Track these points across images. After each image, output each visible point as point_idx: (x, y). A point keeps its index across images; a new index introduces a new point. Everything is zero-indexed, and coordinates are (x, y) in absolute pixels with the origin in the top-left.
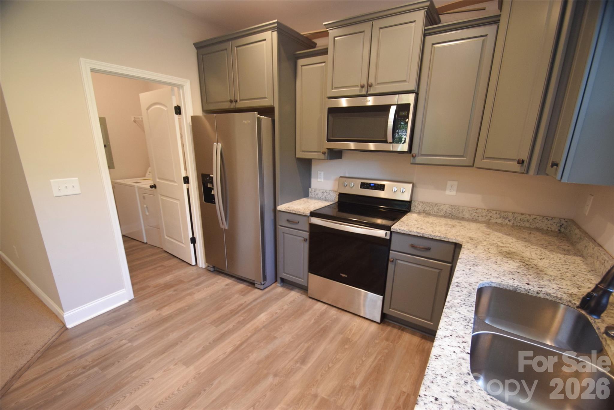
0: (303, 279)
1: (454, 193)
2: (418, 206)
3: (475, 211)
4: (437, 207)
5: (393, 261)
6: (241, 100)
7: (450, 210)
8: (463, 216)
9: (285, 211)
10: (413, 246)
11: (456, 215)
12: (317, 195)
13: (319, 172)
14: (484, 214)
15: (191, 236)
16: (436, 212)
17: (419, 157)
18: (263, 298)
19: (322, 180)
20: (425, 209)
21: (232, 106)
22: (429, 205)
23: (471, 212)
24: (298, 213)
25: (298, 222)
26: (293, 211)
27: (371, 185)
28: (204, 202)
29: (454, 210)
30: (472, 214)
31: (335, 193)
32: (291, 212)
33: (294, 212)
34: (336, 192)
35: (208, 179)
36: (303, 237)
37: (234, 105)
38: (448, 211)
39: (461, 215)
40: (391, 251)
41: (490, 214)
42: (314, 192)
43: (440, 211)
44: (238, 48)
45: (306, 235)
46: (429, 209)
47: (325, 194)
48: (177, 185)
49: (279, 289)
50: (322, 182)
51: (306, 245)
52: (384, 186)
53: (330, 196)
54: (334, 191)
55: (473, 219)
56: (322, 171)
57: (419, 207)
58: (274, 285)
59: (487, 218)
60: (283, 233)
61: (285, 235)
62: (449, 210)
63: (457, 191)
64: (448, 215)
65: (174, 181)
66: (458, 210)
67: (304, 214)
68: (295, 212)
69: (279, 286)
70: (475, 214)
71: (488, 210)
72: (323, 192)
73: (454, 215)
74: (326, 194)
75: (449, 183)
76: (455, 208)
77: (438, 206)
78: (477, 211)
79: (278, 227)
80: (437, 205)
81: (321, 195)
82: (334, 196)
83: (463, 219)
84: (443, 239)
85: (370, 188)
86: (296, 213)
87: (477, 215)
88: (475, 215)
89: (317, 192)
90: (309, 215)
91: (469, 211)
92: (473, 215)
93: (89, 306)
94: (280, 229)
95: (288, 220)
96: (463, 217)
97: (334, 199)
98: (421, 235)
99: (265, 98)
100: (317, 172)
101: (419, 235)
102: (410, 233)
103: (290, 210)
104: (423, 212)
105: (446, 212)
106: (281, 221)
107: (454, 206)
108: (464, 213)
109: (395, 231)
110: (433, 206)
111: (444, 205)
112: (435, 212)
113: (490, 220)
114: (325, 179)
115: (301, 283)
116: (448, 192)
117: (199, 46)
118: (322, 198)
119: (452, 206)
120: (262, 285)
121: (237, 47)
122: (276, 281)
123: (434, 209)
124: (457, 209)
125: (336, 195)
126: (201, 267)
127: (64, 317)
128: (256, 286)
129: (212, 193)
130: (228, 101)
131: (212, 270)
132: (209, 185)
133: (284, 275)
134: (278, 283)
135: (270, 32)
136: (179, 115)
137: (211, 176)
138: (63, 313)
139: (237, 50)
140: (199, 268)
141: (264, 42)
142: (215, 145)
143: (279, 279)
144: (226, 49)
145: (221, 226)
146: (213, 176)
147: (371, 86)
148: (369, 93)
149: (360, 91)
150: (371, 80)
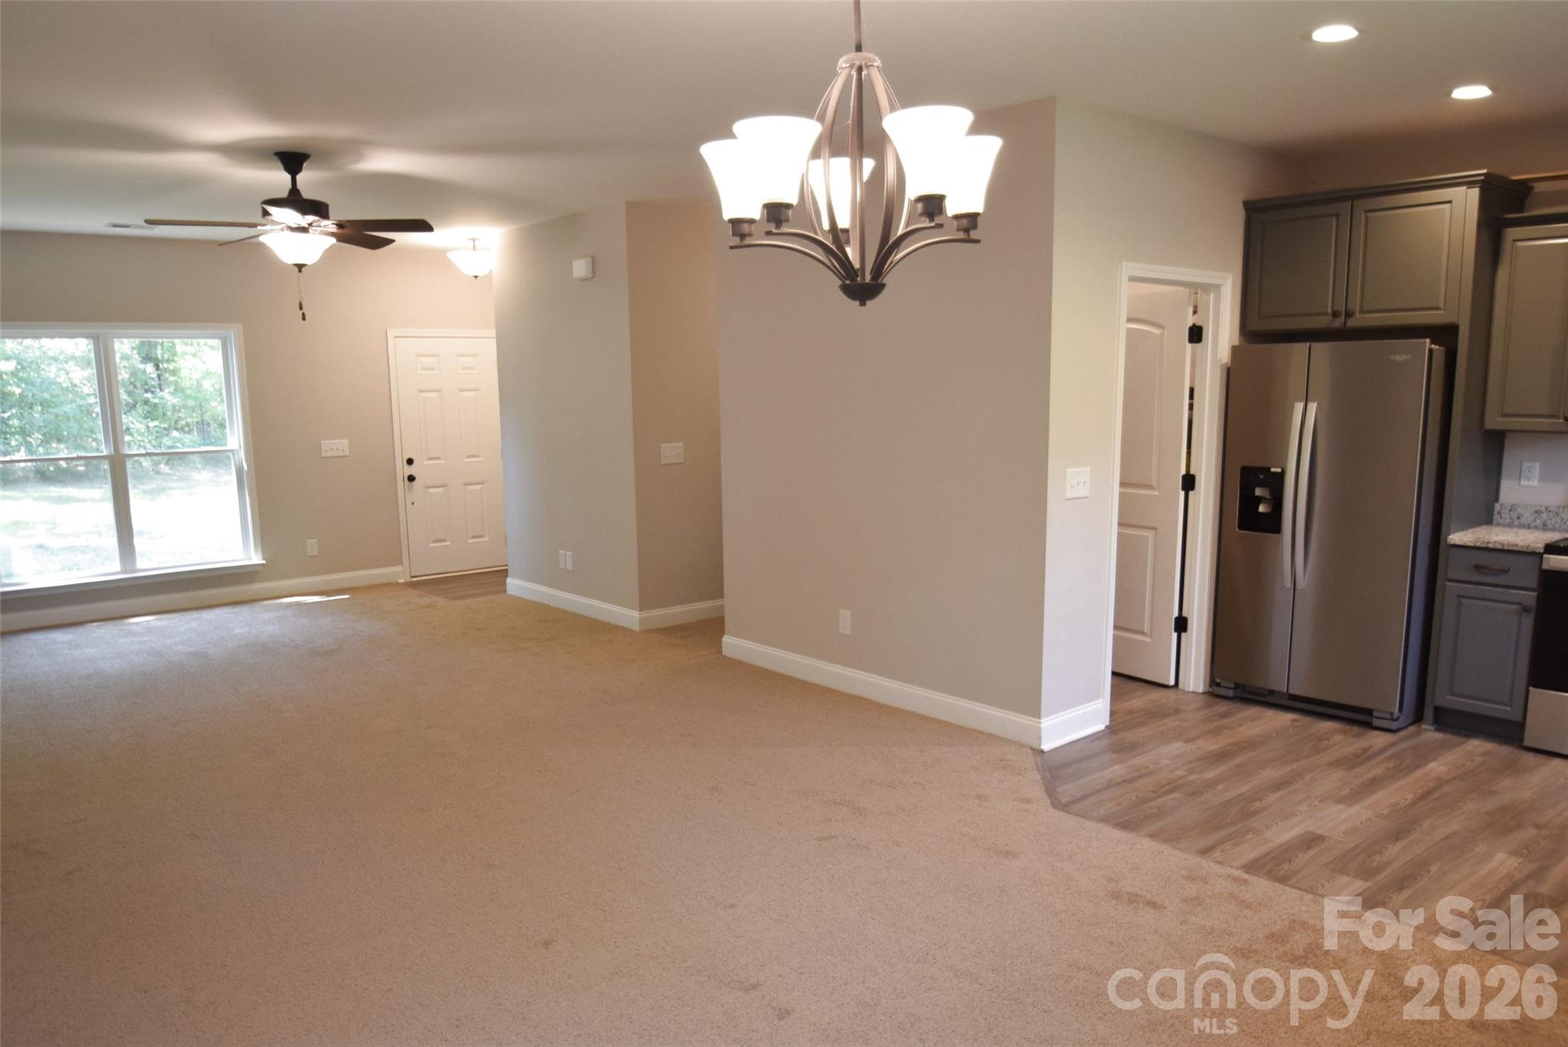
0: (1510, 707)
6: (1362, 312)
9: (1472, 545)
12: (1518, 518)
13: (1524, 466)
15: (1176, 614)
18: (1394, 750)
19: (1535, 483)
21: (1338, 323)
24: (1512, 548)
25: (1509, 570)
26: (1497, 544)
28: (1237, 530)
32: (1491, 546)
33: (1500, 547)
35: (1261, 477)
36: (1521, 604)
37: (1343, 320)
42: (1509, 513)
44: (1371, 215)
45: (1530, 597)
47: (1545, 516)
48: (1156, 493)
49: (1429, 734)
50: (1534, 487)
51: (1528, 622)
53: (1558, 521)
56: (1536, 461)
58: (1412, 729)
60: (1459, 596)
61: (1464, 601)
65: (1150, 487)
67: (1528, 551)
68: (1503, 546)
69: (1430, 730)
72: (1536, 512)
74: (1548, 515)
79: (1444, 586)
81: (1531, 519)
86: (1506, 548)
89: (1520, 511)
90: (1542, 550)
93: (1062, 718)
94: (1449, 591)
95: (1477, 567)
99: (1438, 308)
100: (1521, 464)
103: (1488, 542)
106: (1452, 568)
114: (1543, 480)
115: (1499, 715)
117: (1254, 210)
118: (1532, 525)
120: (1393, 720)
121: (1366, 211)
122: (1418, 718)
126: (1191, 690)
127: (1040, 728)
128: (1377, 723)
129: (1262, 509)
130: (1327, 313)
131: (1231, 693)
132: (1258, 492)
133: (1447, 700)
134: (1428, 724)
135: (1464, 188)
136: (1194, 345)
137: (1273, 470)
138: (1038, 720)
139: (1367, 217)
140: (1188, 692)
141: (1447, 206)
142: (1299, 407)
143: (1429, 713)
144: (1337, 215)
145: (1288, 583)
146: (1279, 470)
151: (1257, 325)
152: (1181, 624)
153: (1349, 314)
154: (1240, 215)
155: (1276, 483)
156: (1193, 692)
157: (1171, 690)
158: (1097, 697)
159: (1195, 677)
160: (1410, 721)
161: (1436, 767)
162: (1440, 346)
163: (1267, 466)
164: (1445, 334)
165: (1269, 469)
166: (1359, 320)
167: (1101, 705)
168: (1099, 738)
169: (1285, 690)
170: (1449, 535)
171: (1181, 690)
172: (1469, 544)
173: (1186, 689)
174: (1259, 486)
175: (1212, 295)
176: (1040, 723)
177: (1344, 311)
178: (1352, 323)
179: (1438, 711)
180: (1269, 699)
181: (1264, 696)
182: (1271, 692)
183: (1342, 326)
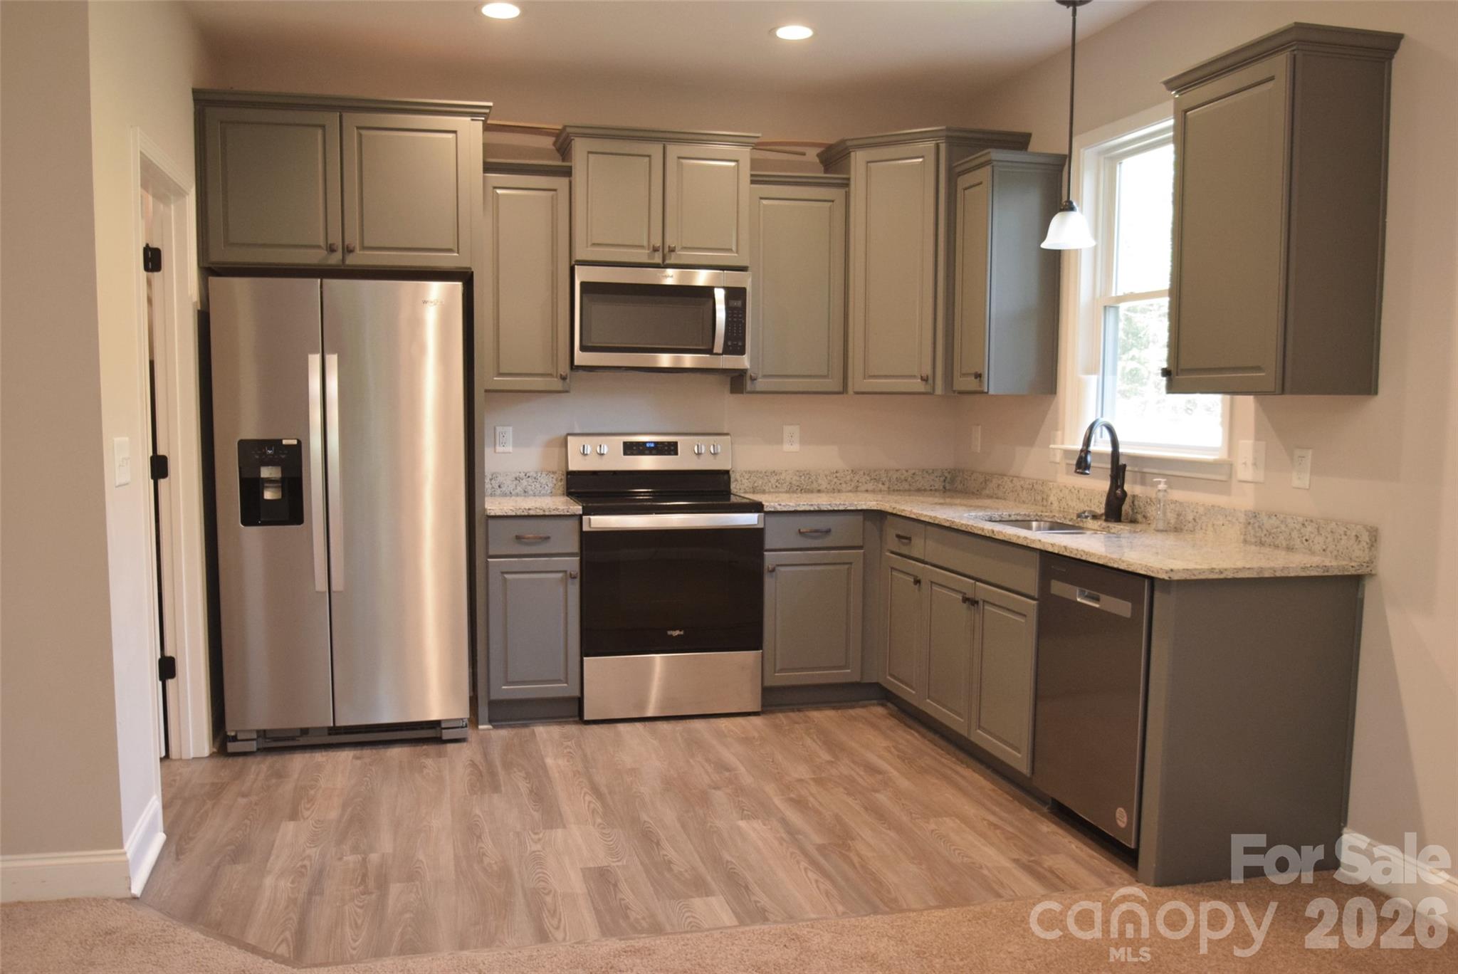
0: (565, 683)
1: (796, 447)
2: (741, 481)
3: (834, 476)
4: (776, 478)
5: (773, 570)
6: (364, 248)
7: (798, 479)
8: (819, 486)
9: (513, 513)
10: (802, 533)
11: (808, 487)
12: (499, 487)
13: (499, 429)
14: (848, 478)
15: (157, 655)
16: (774, 486)
17: (760, 380)
18: (496, 758)
19: (509, 448)
20: (756, 485)
21: (335, 259)
22: (761, 476)
23: (829, 478)
24: (553, 513)
25: (550, 537)
26: (538, 511)
27: (648, 445)
28: (242, 525)
29: (803, 477)
30: (831, 481)
31: (552, 476)
32: (532, 513)
33: (541, 513)
34: (554, 473)
35: (270, 452)
36: (565, 572)
37: (341, 257)
38: (794, 482)
39: (815, 486)
40: (765, 553)
41: (857, 478)
42: (491, 480)
43: (782, 484)
44: (365, 132)
45: (573, 564)
46: (763, 483)
47: (524, 483)
49: (487, 734)
50: (510, 453)
51: (574, 589)
52: (676, 444)
53: (538, 485)
54: (549, 472)
55: (834, 489)
56: (509, 425)
57: (745, 481)
59: (853, 484)
60: (504, 573)
61: (510, 576)
62: (796, 480)
63: (801, 443)
64: (795, 488)
66: (809, 478)
67: (568, 513)
68: (544, 511)
69: (489, 730)
70: (835, 480)
71: (852, 471)
72: (516, 479)
73: (805, 487)
74: (528, 481)
75: (788, 429)
76: (804, 474)
77: (776, 475)
78: (838, 475)
79: (485, 563)
80: (774, 472)
81: (512, 487)
82: (551, 485)
83: (819, 491)
84: (849, 508)
85: (647, 452)
86: (547, 513)
87: (838, 482)
88: (835, 483)
89: (500, 479)
90: (581, 513)
91: (826, 476)
92: (833, 483)
94: (491, 568)
95: (518, 538)
96: (819, 488)
97: (549, 491)
98: (817, 509)
100: (495, 429)
101: (812, 509)
102: (799, 509)
103: (529, 509)
104: (751, 490)
105: (790, 483)
106: (492, 542)
107: (801, 471)
108: (820, 481)
110: (767, 476)
111: (786, 471)
112: (772, 488)
113: (857, 487)
114: (515, 445)
115: (556, 695)
116: (787, 447)
117: (205, 101)
118: (513, 493)
119: (797, 471)
121: (359, 128)
123: (770, 482)
124: (808, 476)
125: (555, 482)
126: (192, 756)
127: (127, 861)
128: (446, 735)
129: (268, 495)
130: (319, 247)
131: (253, 746)
132: (266, 472)
133: (505, 691)
134: (483, 724)
135: (469, 119)
136: (150, 274)
137: (285, 442)
138: (122, 851)
139: (360, 136)
140: (189, 760)
141: (451, 136)
142: (314, 360)
143: (483, 711)
144: (323, 127)
145: (321, 585)
146: (295, 442)
147: (672, 250)
148: (668, 262)
149: (650, 256)
150: (670, 242)
151: (220, 254)
152: (167, 669)
153: (348, 250)
154: (188, 106)
155: (291, 458)
156: (195, 758)
159: (196, 736)
163: (280, 438)
165: (281, 440)
166: (359, 259)
167: (157, 803)
169: (332, 725)
171: (175, 760)
172: (510, 513)
173: (184, 757)
174: (267, 464)
175: (172, 207)
176: (125, 854)
177: (341, 247)
178: (351, 260)
179: (493, 704)
180: (303, 741)
181: (293, 739)
182: (305, 731)
183: (341, 263)
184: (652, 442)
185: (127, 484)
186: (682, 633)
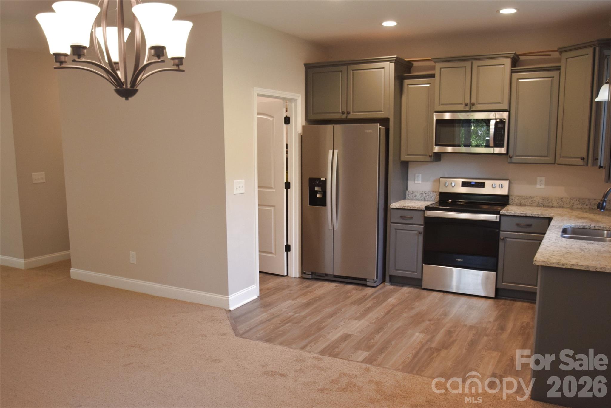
0: (416, 273)
1: (543, 187)
2: (515, 200)
3: (561, 200)
4: (531, 199)
5: (503, 240)
6: (353, 112)
7: (542, 200)
8: (552, 205)
9: (399, 208)
10: (518, 225)
11: (547, 205)
12: (415, 196)
13: (416, 175)
14: (568, 202)
15: (285, 244)
16: (530, 203)
17: (514, 158)
18: (376, 295)
19: (420, 182)
20: (521, 202)
21: (344, 117)
22: (524, 198)
23: (557, 201)
24: (414, 209)
25: (413, 217)
26: (408, 207)
27: (472, 183)
28: (309, 205)
29: (545, 200)
30: (559, 202)
31: (435, 193)
32: (406, 208)
33: (409, 208)
34: (436, 192)
35: (317, 182)
36: (418, 231)
37: (346, 115)
38: (540, 202)
39: (550, 204)
40: (501, 232)
41: (572, 202)
42: (412, 193)
43: (534, 202)
44: (354, 72)
45: (421, 228)
46: (525, 202)
47: (424, 195)
48: (274, 190)
49: (388, 287)
50: (420, 184)
51: (421, 238)
52: (484, 183)
53: (429, 197)
54: (434, 192)
55: (560, 206)
56: (420, 173)
57: (516, 200)
58: (382, 285)
59: (570, 205)
60: (396, 229)
61: (398, 231)
62: (541, 201)
63: (546, 185)
64: (541, 204)
65: (271, 188)
66: (548, 201)
67: (419, 209)
68: (410, 208)
69: (388, 285)
70: (561, 202)
71: (570, 199)
72: (421, 194)
73: (545, 204)
74: (425, 195)
75: (539, 178)
76: (545, 199)
77: (531, 198)
78: (562, 200)
79: (390, 225)
80: (530, 197)
81: (419, 197)
82: (434, 197)
83: (552, 207)
84: (540, 216)
85: (471, 186)
86: (411, 208)
87: (562, 203)
88: (561, 203)
89: (415, 193)
90: (424, 209)
91: (556, 200)
92: (560, 203)
93: (238, 294)
94: (392, 227)
95: (401, 217)
96: (553, 205)
97: (433, 199)
98: (524, 215)
99: (381, 111)
100: (415, 174)
101: (522, 215)
102: (515, 214)
103: (405, 207)
104: (519, 204)
105: (538, 202)
106: (393, 218)
107: (544, 197)
108: (553, 202)
109: (503, 214)
110: (527, 198)
111: (536, 197)
112: (529, 204)
113: (572, 206)
114: (423, 181)
115: (414, 277)
116: (538, 186)
117: (308, 67)
118: (420, 199)
119: (542, 197)
120: (374, 282)
121: (353, 70)
122: (384, 281)
123: (528, 201)
124: (547, 200)
125: (436, 196)
126: (294, 277)
127: (229, 300)
128: (368, 284)
129: (318, 196)
130: (339, 113)
131: (310, 277)
132: (316, 189)
133: (394, 272)
134: (387, 283)
135: (389, 62)
136: (287, 125)
137: (322, 179)
138: (228, 297)
139: (353, 73)
140: (293, 278)
141: (383, 70)
142: (331, 152)
143: (387, 278)
144: (341, 71)
145: (331, 228)
146: (324, 179)
147: (473, 105)
148: (472, 109)
149: (464, 108)
150: (473, 101)
151: (312, 117)
152: (288, 248)
153: (348, 113)
154: (303, 69)
155: (323, 184)
156: (295, 277)
157: (285, 277)
158: (253, 283)
159: (295, 271)
160: (381, 282)
161: (392, 300)
162: (383, 127)
163: (320, 177)
164: (384, 122)
165: (320, 178)
166: (352, 116)
167: (255, 287)
168: (255, 302)
169: (332, 274)
170: (391, 204)
171: (289, 277)
172: (398, 208)
173: (292, 277)
174: (317, 186)
175: (293, 103)
176: (228, 298)
177: (346, 112)
179: (391, 276)
180: (326, 278)
181: (323, 277)
182: (326, 275)
183: (346, 118)
184: (474, 182)
185: (243, 193)
186: (462, 260)
